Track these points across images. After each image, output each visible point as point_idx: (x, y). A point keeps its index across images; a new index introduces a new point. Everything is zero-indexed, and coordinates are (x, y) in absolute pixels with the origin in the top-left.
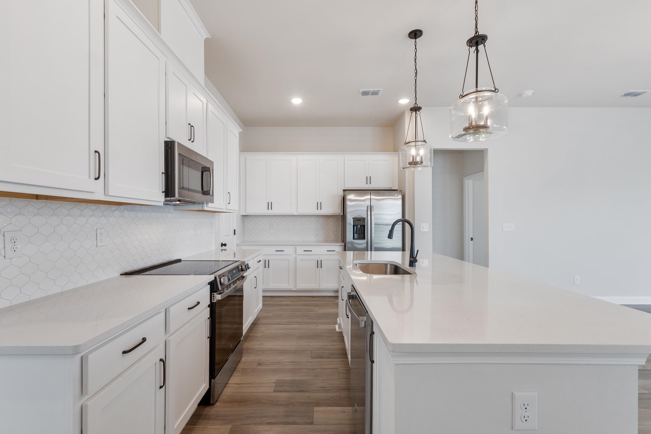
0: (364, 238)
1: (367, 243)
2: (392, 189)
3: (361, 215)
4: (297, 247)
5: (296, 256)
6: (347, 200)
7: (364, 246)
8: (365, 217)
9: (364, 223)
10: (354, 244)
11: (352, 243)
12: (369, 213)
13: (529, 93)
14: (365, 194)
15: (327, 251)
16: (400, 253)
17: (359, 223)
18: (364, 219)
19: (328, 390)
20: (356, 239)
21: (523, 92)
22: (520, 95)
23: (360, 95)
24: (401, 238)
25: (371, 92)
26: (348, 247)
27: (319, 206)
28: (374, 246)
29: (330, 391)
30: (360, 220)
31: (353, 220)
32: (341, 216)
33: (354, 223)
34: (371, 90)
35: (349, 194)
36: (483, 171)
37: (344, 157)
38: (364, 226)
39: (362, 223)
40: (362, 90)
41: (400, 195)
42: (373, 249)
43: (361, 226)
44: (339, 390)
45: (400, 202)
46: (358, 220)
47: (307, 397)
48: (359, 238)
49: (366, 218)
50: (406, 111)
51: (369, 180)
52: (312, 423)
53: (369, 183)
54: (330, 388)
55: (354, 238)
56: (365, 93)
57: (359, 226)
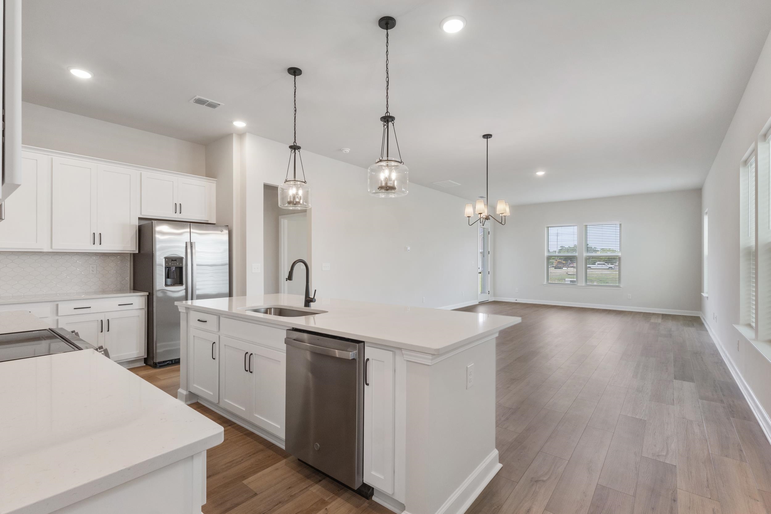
0: (181, 283)
1: (186, 289)
2: (209, 222)
3: (178, 254)
4: (59, 303)
5: (57, 318)
6: (157, 233)
7: (183, 293)
8: (183, 255)
9: (181, 264)
10: (168, 292)
11: (163, 291)
12: (189, 251)
13: (348, 150)
14: (183, 227)
15: (119, 305)
16: (227, 299)
17: (173, 263)
18: (181, 259)
19: (240, 461)
20: (169, 286)
21: (344, 149)
22: (340, 150)
23: (192, 101)
24: (228, 282)
25: (208, 102)
26: (157, 297)
27: (97, 238)
28: (198, 292)
29: (242, 461)
30: (175, 260)
31: (165, 260)
32: (129, 254)
33: (167, 264)
34: (210, 100)
35: (158, 225)
36: (306, 212)
37: (141, 171)
38: (181, 269)
39: (179, 264)
40: (198, 97)
41: (227, 230)
42: (195, 297)
43: (176, 268)
44: (251, 456)
45: (226, 237)
46: (172, 260)
47: (224, 478)
48: (173, 284)
49: (184, 257)
50: (234, 134)
51: (178, 208)
52: (256, 494)
53: (179, 213)
54: (241, 459)
55: (166, 285)
56: (200, 102)
57: (174, 267)
